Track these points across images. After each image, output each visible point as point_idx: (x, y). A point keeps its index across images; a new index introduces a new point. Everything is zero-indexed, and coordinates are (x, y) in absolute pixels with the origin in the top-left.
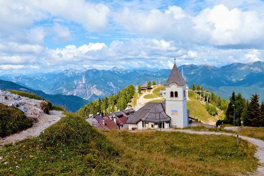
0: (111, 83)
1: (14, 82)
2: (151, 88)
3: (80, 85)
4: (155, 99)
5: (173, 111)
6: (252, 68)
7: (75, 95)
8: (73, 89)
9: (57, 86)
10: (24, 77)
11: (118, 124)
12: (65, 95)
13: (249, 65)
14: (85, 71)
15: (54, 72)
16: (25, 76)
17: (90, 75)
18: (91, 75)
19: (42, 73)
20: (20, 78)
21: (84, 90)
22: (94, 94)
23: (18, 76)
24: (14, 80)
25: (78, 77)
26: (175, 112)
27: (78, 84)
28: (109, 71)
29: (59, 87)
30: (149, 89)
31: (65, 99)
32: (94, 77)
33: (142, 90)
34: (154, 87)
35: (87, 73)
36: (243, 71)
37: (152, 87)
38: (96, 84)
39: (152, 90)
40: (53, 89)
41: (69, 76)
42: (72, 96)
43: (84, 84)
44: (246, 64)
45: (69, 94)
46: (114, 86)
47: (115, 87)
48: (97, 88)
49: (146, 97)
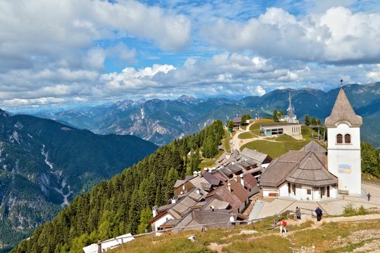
0: (179, 117)
1: (54, 119)
2: (247, 124)
3: (139, 121)
4: (255, 139)
5: (340, 166)
6: (373, 91)
7: (132, 134)
8: (129, 127)
9: (109, 123)
10: (67, 113)
11: (246, 188)
12: (119, 135)
13: (369, 87)
14: (144, 102)
15: (103, 105)
16: (67, 111)
17: (150, 108)
18: (152, 108)
19: (89, 107)
20: (61, 114)
21: (144, 128)
22: (157, 133)
23: (58, 111)
24: (53, 117)
25: (135, 110)
26: (344, 168)
27: (135, 120)
28: (176, 102)
29: (111, 124)
30: (244, 125)
31: (119, 139)
32: (156, 110)
33: (235, 126)
34: (251, 122)
35: (147, 105)
36: (360, 95)
37: (248, 121)
38: (159, 119)
39: (248, 127)
40: (103, 128)
41: (123, 110)
42: (128, 136)
43: (144, 120)
44: (365, 86)
45: (123, 133)
46: (183, 120)
47: (184, 123)
48: (161, 124)
49: (241, 136)
